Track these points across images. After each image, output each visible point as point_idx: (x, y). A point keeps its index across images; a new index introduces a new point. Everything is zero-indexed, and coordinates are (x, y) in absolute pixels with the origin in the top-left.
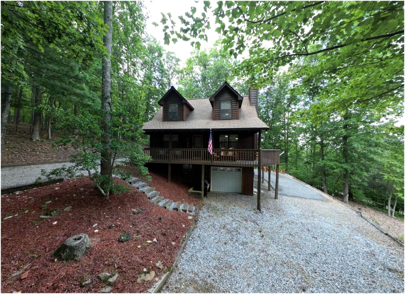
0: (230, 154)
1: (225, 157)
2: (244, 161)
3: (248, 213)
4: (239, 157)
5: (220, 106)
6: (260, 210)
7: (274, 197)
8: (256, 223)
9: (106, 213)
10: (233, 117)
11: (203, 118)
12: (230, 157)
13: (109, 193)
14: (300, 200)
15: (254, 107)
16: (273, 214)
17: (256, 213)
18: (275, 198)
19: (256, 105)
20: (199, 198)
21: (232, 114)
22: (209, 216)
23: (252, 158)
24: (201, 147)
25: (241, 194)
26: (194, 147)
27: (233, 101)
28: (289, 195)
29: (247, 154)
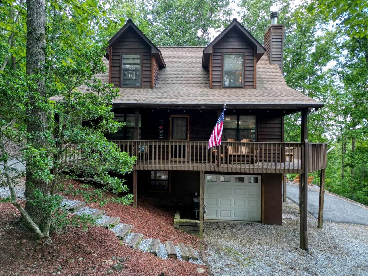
0: (244, 150)
1: (235, 156)
2: (269, 164)
3: (290, 255)
4: (261, 157)
5: (222, 63)
6: (307, 250)
7: (317, 224)
8: (311, 272)
9: (61, 272)
10: (246, 84)
11: (188, 83)
12: (243, 156)
13: (49, 232)
14: (358, 228)
15: (278, 66)
16: (329, 255)
17: (302, 255)
18: (319, 227)
19: (280, 63)
20: (195, 233)
21: (244, 78)
22: (228, 266)
23: (278, 157)
24: (187, 139)
25: (261, 222)
26: (172, 139)
27: (247, 54)
28: (337, 220)
29: (270, 150)
